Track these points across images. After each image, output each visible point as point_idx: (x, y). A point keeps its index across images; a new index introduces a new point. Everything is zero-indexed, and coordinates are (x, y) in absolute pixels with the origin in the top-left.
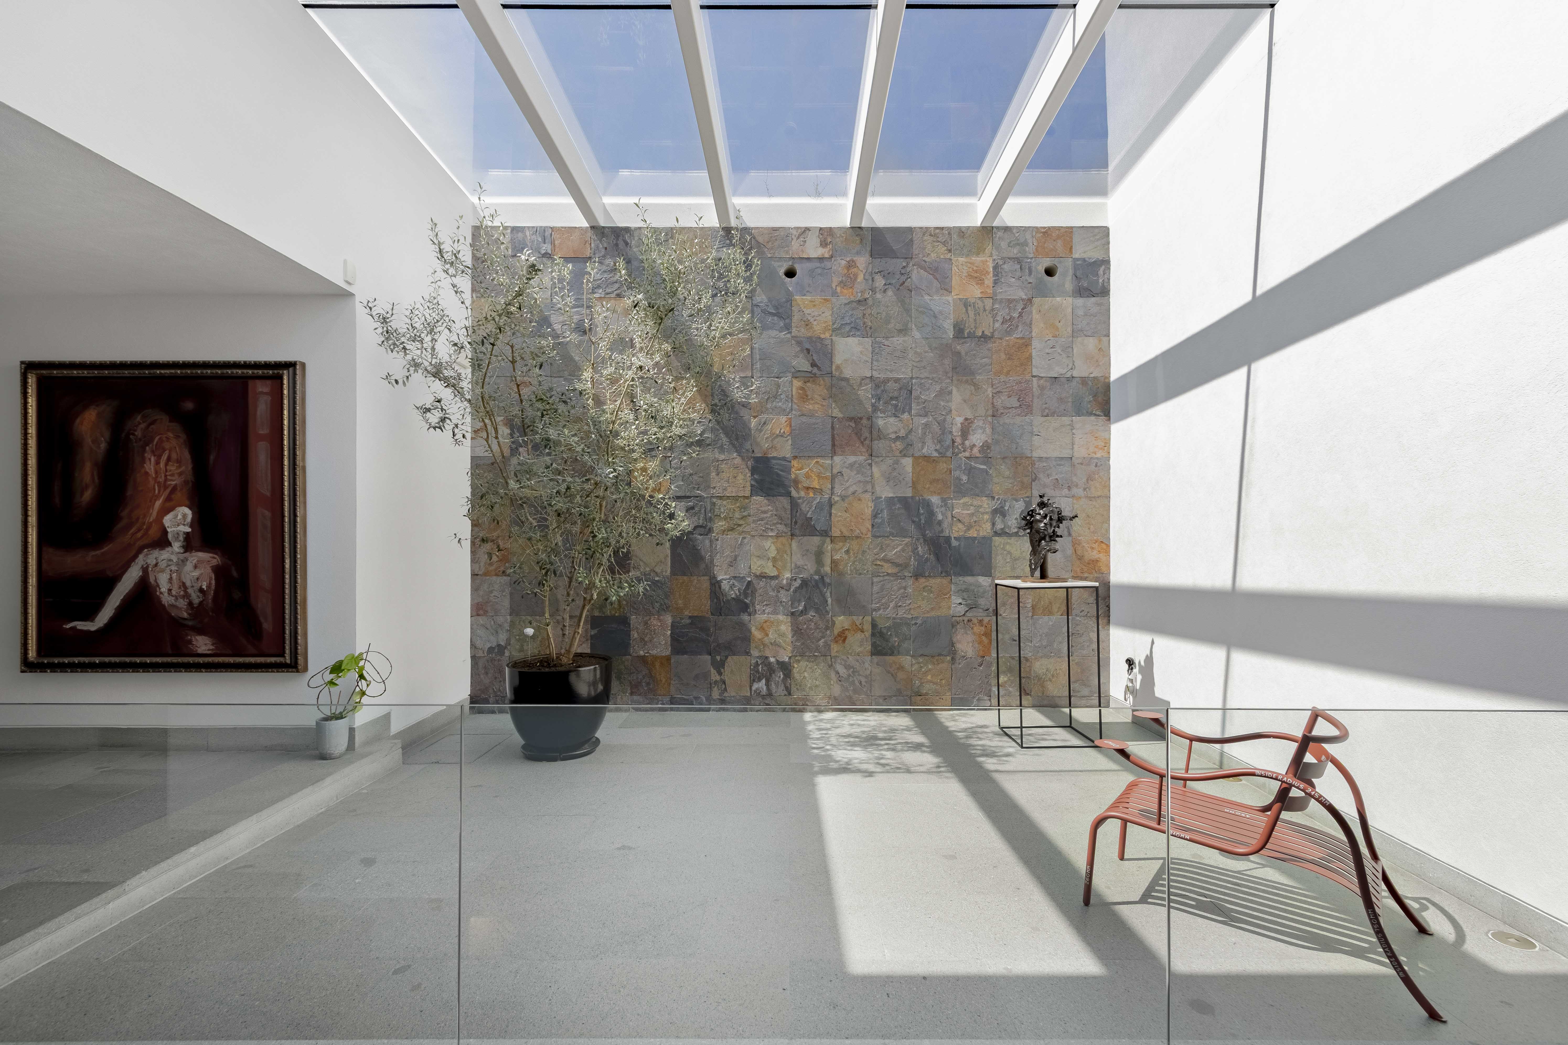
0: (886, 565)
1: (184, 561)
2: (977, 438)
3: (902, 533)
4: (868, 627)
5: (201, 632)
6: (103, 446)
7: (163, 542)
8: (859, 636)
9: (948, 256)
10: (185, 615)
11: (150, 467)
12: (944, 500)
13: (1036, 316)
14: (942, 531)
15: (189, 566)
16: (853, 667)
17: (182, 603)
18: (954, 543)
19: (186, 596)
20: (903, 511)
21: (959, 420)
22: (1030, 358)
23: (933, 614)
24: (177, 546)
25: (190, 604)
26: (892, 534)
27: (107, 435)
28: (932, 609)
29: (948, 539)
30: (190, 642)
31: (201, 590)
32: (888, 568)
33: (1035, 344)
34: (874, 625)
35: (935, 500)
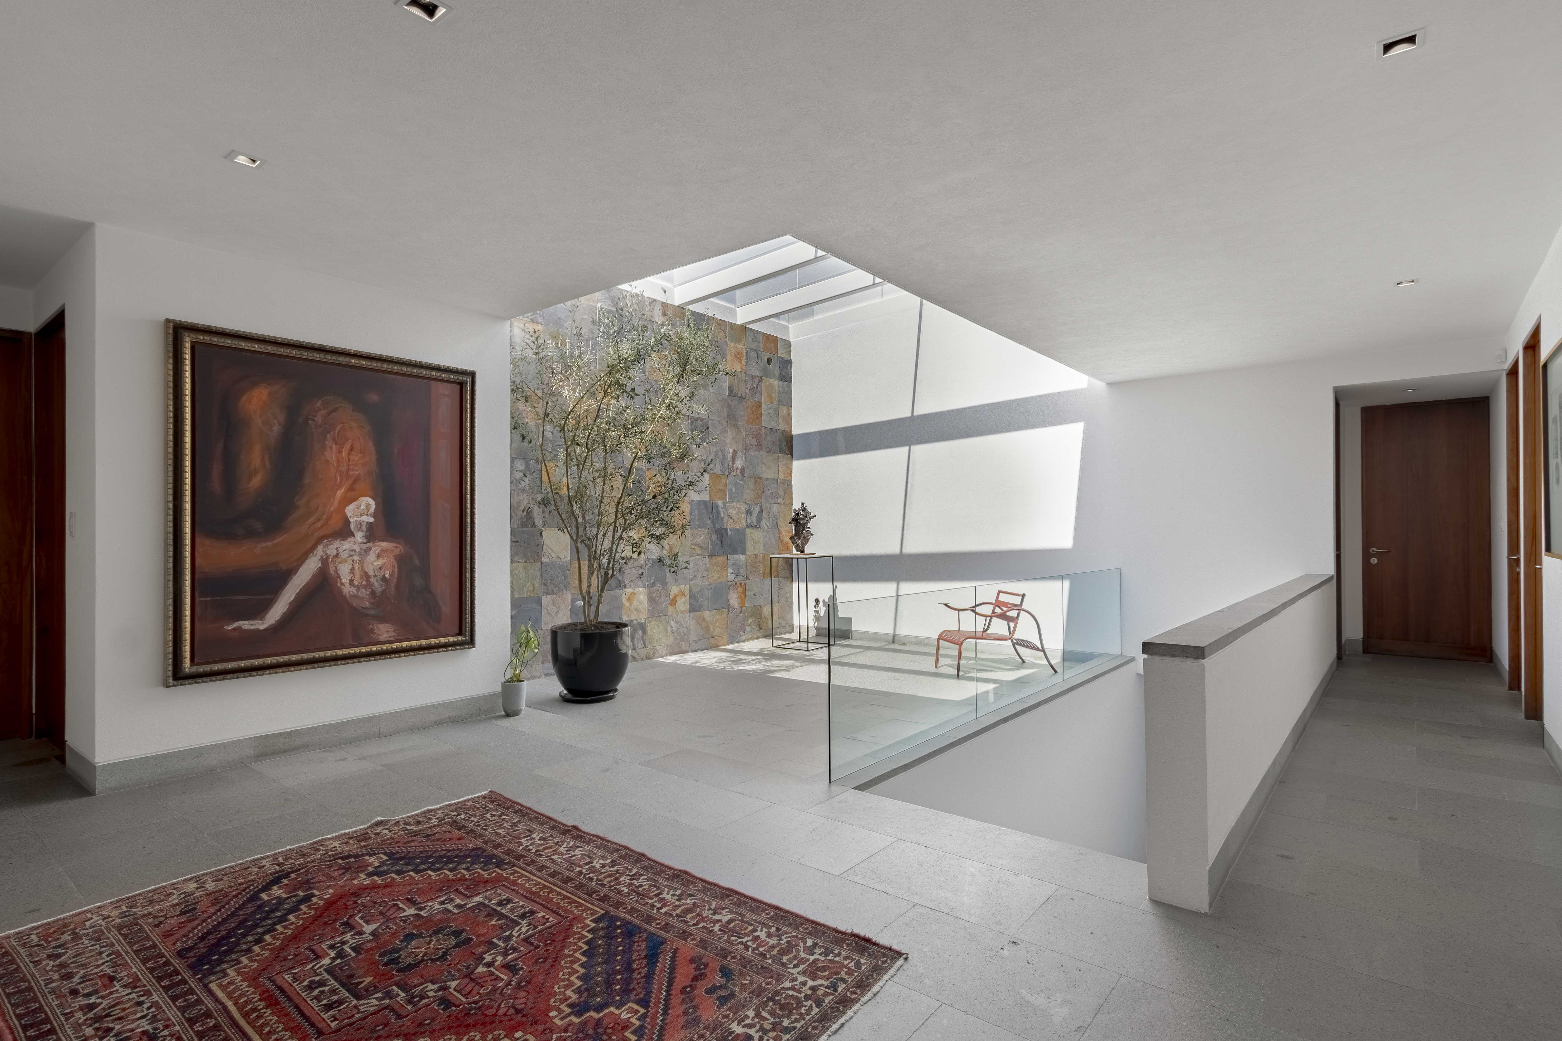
0: (697, 548)
1: (367, 551)
2: (739, 463)
3: (704, 526)
4: (687, 592)
5: (382, 619)
6: (276, 428)
7: (344, 532)
8: (683, 599)
9: (725, 340)
10: (367, 604)
11: (331, 455)
12: (724, 504)
13: (764, 389)
14: (723, 525)
15: (372, 556)
16: (680, 622)
17: (364, 593)
18: (729, 533)
19: (369, 585)
20: (705, 511)
21: (731, 450)
22: (761, 414)
23: (719, 581)
24: (359, 536)
25: (373, 593)
26: (699, 527)
27: (282, 417)
28: (719, 577)
29: (726, 529)
30: (372, 631)
31: (384, 579)
32: (698, 551)
33: (763, 406)
34: (690, 591)
35: (720, 503)
